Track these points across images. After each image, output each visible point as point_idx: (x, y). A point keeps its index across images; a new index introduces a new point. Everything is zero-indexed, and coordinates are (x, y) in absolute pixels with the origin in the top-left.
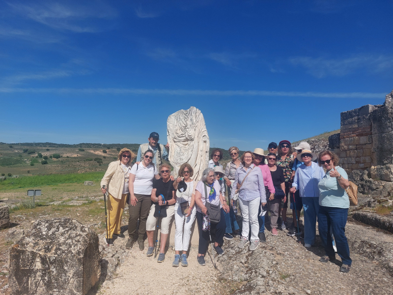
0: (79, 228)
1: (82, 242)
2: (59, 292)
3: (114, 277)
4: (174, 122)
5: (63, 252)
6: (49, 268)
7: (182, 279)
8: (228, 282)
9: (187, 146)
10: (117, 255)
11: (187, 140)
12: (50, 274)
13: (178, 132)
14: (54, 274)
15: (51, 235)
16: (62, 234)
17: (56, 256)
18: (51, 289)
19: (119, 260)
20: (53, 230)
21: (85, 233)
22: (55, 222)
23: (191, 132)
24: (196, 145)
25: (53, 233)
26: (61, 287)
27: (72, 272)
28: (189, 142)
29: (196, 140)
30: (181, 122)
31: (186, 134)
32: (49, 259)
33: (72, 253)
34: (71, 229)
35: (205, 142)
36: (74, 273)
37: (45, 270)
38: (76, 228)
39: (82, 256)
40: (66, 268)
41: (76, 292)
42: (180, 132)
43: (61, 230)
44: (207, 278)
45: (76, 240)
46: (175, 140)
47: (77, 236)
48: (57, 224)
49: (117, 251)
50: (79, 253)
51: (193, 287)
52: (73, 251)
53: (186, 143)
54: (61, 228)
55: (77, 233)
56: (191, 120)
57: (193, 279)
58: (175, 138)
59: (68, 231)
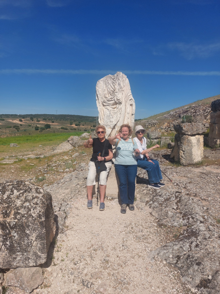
0: (33, 190)
1: (40, 205)
2: (23, 255)
4: (102, 86)
5: (23, 217)
6: (10, 233)
7: (127, 227)
9: (115, 109)
10: (63, 208)
11: (116, 103)
12: (12, 239)
13: (107, 96)
14: (16, 238)
15: (6, 199)
16: (17, 197)
17: (16, 221)
18: (14, 253)
19: (65, 213)
20: (7, 193)
21: (41, 195)
22: (8, 185)
23: (120, 96)
24: (123, 109)
25: (9, 197)
26: (24, 250)
27: (34, 235)
28: (118, 106)
29: (123, 103)
30: (110, 86)
31: (115, 98)
32: (9, 224)
33: (33, 217)
34: (25, 191)
35: (131, 105)
36: (37, 236)
37: (6, 236)
38: (31, 189)
39: (43, 219)
40: (28, 232)
41: (40, 254)
42: (109, 97)
43: (16, 193)
45: (34, 202)
46: (104, 104)
47: (34, 198)
48: (11, 187)
49: (61, 204)
50: (40, 216)
52: (34, 215)
53: (115, 106)
54: (15, 191)
55: (33, 196)
56: (119, 84)
57: (136, 227)
58: (105, 102)
59: (23, 193)
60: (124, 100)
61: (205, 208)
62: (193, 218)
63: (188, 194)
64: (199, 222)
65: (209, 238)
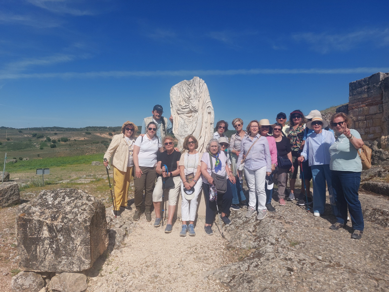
0: (85, 198)
1: (88, 211)
2: (68, 259)
3: (122, 246)
4: (177, 94)
5: (70, 221)
6: (56, 236)
7: (190, 248)
8: (237, 250)
9: (191, 118)
10: (124, 226)
11: (191, 111)
12: (58, 242)
13: (182, 103)
14: (62, 242)
15: (57, 204)
16: (68, 204)
17: (63, 224)
18: (60, 257)
19: (127, 231)
20: (59, 199)
21: (91, 203)
22: (61, 192)
23: (195, 103)
24: (200, 117)
25: (59, 203)
26: (69, 255)
27: (79, 239)
28: (193, 114)
29: (200, 111)
30: (184, 93)
31: (190, 106)
32: (56, 227)
33: (79, 221)
34: (76, 199)
35: (209, 113)
36: (82, 241)
37: (52, 238)
38: (82, 197)
39: (88, 224)
40: (73, 236)
41: (84, 259)
42: (183, 104)
43: (67, 199)
44: (214, 247)
45: (82, 208)
46: (179, 112)
47: (83, 205)
48: (63, 194)
49: (124, 223)
50: (85, 221)
51: (201, 255)
52: (79, 220)
53: (190, 115)
54: (67, 198)
55: (83, 202)
56: (195, 90)
57: (201, 248)
58: (179, 110)
59: (73, 201)
60: (200, 108)
61: (283, 231)
62: (265, 240)
63: (272, 216)
64: (269, 243)
65: (273, 258)
